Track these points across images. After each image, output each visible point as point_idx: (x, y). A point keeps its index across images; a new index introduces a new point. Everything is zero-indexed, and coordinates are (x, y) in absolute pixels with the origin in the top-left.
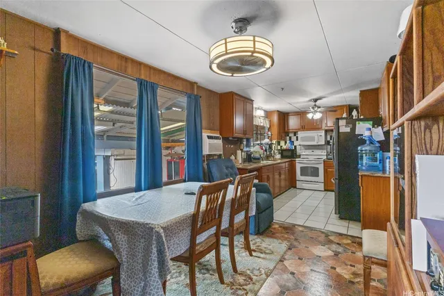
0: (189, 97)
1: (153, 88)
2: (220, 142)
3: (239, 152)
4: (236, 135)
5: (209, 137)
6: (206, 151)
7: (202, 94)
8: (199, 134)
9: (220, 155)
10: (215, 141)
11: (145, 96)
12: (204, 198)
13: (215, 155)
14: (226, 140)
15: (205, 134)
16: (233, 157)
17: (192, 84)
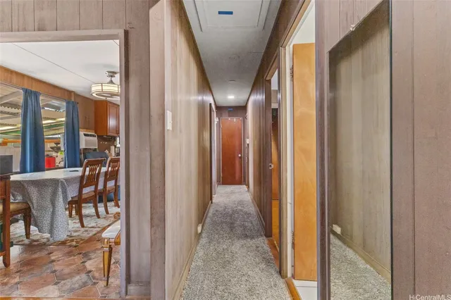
0: (68, 103)
1: (36, 95)
2: (95, 139)
3: (113, 148)
4: (109, 134)
5: (85, 135)
6: (83, 146)
7: (78, 100)
8: (76, 133)
9: (95, 149)
10: (91, 138)
11: (29, 101)
12: (88, 169)
13: (91, 149)
14: (100, 138)
15: (82, 133)
16: (107, 151)
17: (70, 93)
